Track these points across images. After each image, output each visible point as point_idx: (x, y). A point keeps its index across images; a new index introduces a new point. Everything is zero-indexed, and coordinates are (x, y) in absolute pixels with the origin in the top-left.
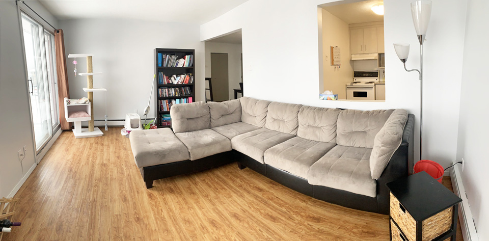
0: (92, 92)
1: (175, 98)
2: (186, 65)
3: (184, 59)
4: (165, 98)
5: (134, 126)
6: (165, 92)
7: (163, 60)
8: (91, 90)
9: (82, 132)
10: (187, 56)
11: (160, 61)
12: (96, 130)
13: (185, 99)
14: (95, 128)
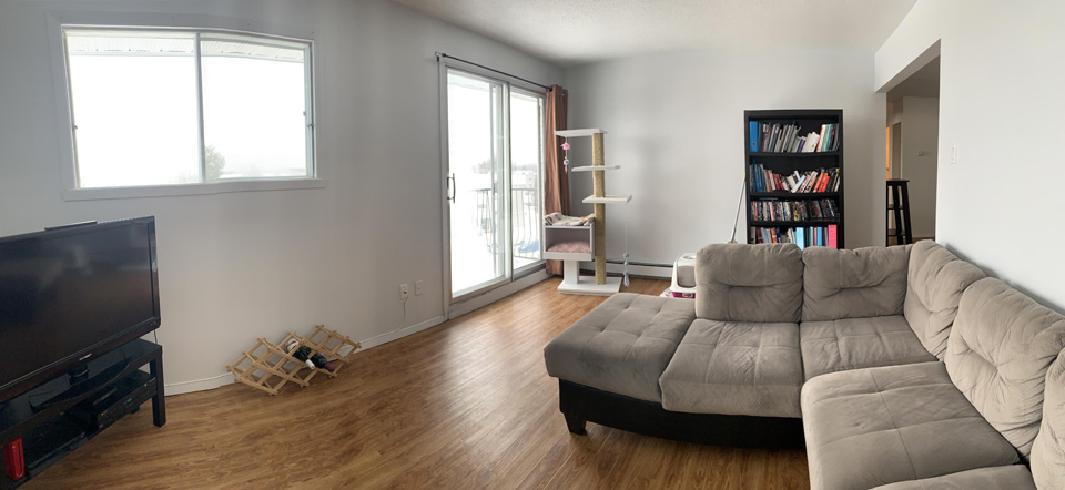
0: (603, 205)
1: (794, 226)
2: (823, 148)
3: (819, 133)
4: (768, 225)
5: (686, 282)
6: (768, 210)
7: (762, 137)
8: (601, 200)
9: (579, 282)
10: (824, 127)
11: (754, 140)
12: (609, 283)
13: (820, 229)
14: (608, 278)
